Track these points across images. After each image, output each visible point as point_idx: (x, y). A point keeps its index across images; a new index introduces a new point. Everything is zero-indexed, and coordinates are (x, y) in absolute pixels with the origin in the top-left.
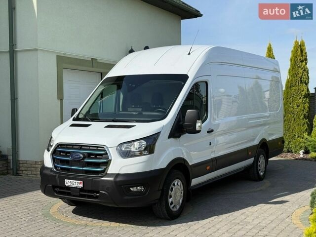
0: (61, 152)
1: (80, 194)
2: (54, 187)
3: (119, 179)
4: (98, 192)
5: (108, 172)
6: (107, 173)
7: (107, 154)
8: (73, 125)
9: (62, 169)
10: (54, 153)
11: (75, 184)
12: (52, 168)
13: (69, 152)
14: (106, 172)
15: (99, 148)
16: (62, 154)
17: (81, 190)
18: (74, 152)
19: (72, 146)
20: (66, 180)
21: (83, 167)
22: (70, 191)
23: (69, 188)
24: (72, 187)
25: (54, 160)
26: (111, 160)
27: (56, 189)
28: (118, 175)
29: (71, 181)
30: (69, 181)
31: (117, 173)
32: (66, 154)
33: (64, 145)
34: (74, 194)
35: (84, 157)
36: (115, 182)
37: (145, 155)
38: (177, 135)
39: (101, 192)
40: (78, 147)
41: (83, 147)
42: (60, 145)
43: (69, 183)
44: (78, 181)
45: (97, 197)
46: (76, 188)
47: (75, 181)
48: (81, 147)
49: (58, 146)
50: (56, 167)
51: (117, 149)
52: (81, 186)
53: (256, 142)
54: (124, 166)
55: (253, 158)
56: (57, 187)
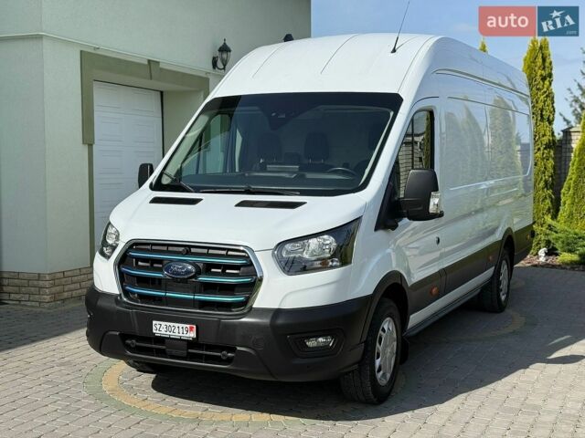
0: (138, 259)
1: (188, 353)
2: (124, 337)
3: (280, 321)
4: (232, 350)
5: (254, 306)
6: (251, 308)
7: (252, 264)
8: (156, 200)
9: (142, 297)
10: (123, 261)
11: (176, 330)
12: (117, 295)
13: (160, 261)
14: (249, 305)
15: (230, 253)
16: (140, 263)
17: (190, 344)
18: (171, 261)
19: (167, 246)
20: (154, 322)
21: (194, 293)
22: (164, 347)
23: (161, 340)
24: (170, 338)
25: (123, 278)
26: (261, 280)
27: (128, 342)
28: (277, 313)
29: (168, 324)
30: (163, 323)
31: (277, 307)
32: (152, 265)
33: (148, 244)
34: (174, 352)
35: (199, 272)
36: (273, 326)
37: (332, 267)
38: (391, 223)
39: (238, 348)
40: (181, 249)
41: (193, 250)
42: (135, 245)
43: (161, 328)
44: (185, 326)
45: (229, 361)
46: (180, 340)
47: (177, 325)
48: (187, 249)
49: (131, 247)
50: (126, 293)
51: (273, 253)
52: (192, 335)
53: (498, 236)
54: (286, 296)
55: (493, 268)
56: (132, 337)
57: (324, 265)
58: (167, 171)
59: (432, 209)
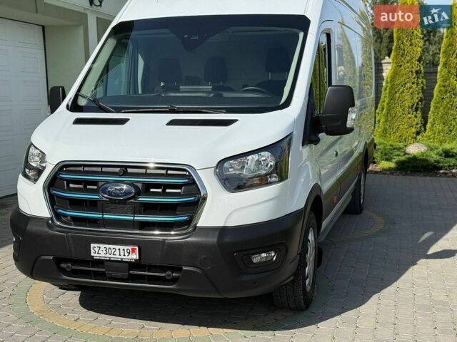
0: (69, 181)
1: (130, 274)
2: (58, 261)
3: (227, 239)
4: (179, 269)
5: (198, 225)
6: (195, 227)
7: (194, 183)
9: (76, 220)
10: (52, 183)
11: (117, 253)
12: (48, 219)
13: (94, 183)
14: (193, 224)
15: (169, 172)
16: (71, 185)
17: (132, 265)
18: (107, 182)
19: (101, 168)
20: (92, 245)
21: (135, 213)
22: (104, 270)
23: (100, 262)
24: (110, 261)
25: (53, 201)
26: (205, 199)
27: (62, 265)
28: (223, 230)
29: (108, 246)
30: (102, 246)
31: (222, 225)
32: (85, 187)
33: (80, 166)
34: (114, 274)
35: (138, 193)
36: (220, 244)
39: (184, 268)
40: (117, 170)
41: (130, 170)
42: (64, 167)
43: (99, 251)
44: (126, 248)
45: (174, 281)
46: (122, 261)
47: (117, 247)
48: (124, 169)
49: (61, 169)
50: (58, 216)
51: (215, 171)
52: (135, 256)
54: (231, 213)
55: (358, 176)
56: (66, 260)
57: (263, 181)
58: (83, 92)
59: (349, 124)
